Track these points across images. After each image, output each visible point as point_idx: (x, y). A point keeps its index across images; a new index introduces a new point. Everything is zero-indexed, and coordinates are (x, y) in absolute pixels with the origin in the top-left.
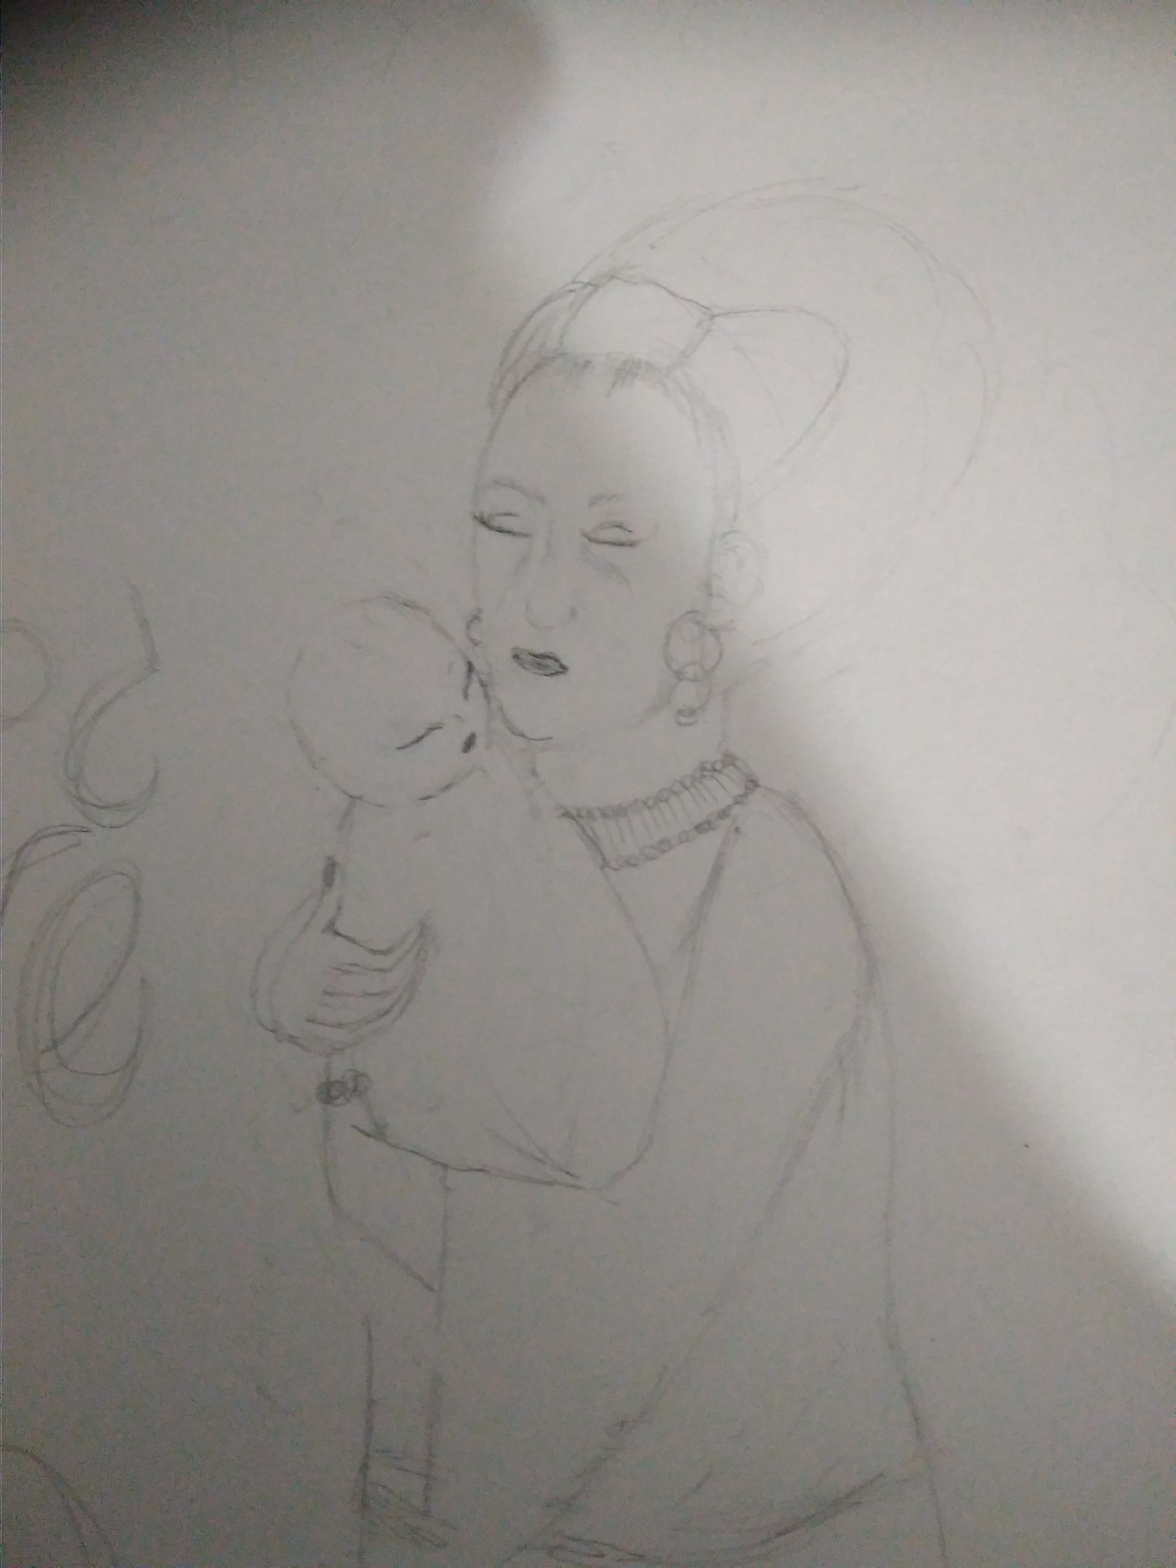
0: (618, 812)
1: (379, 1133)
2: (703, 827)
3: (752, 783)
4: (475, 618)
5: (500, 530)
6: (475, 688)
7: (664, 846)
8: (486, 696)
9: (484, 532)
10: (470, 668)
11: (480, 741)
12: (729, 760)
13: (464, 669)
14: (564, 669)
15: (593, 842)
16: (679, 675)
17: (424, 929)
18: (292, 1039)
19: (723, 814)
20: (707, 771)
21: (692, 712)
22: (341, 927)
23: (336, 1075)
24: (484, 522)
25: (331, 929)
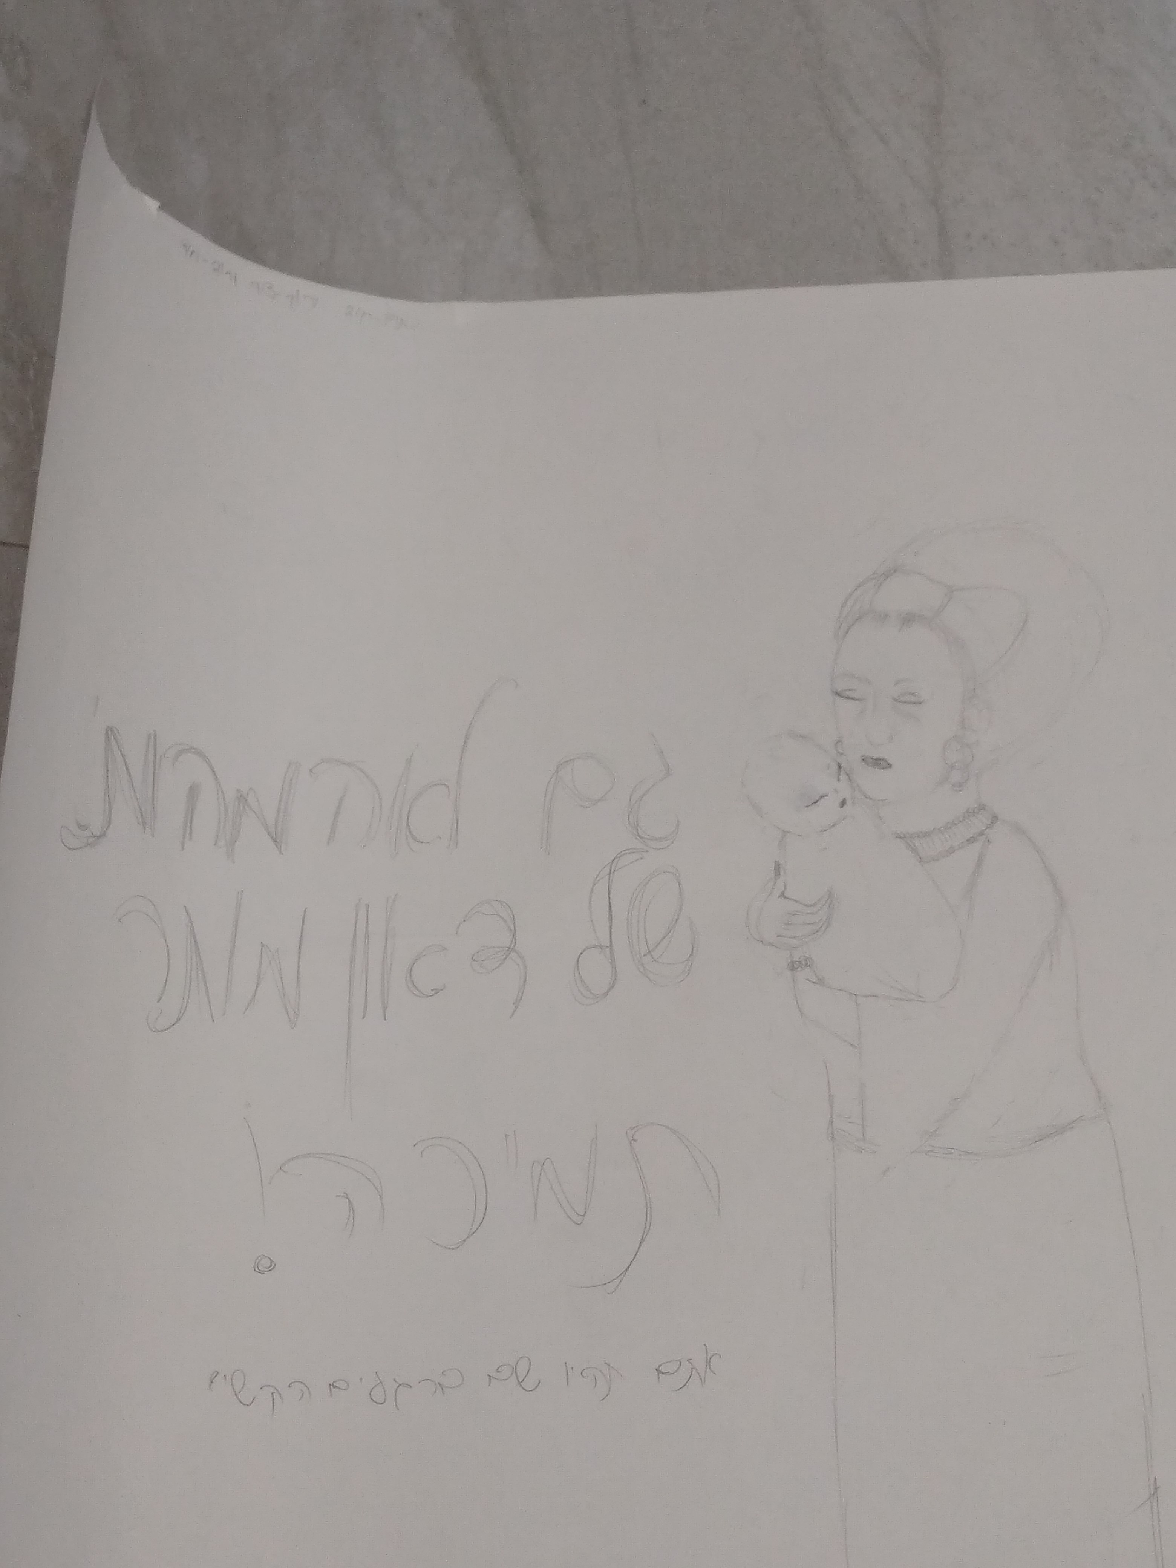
0: (926, 835)
1: (820, 982)
2: (971, 841)
3: (995, 818)
4: (838, 742)
5: (848, 698)
6: (843, 777)
7: (951, 851)
8: (850, 780)
9: (838, 698)
10: (840, 766)
11: (849, 802)
12: (982, 807)
13: (837, 767)
14: (890, 766)
15: (915, 851)
16: (952, 767)
17: (830, 895)
18: (771, 944)
19: (981, 834)
20: (970, 813)
21: (960, 785)
22: (786, 894)
23: (796, 959)
24: (838, 694)
25: (783, 895)
